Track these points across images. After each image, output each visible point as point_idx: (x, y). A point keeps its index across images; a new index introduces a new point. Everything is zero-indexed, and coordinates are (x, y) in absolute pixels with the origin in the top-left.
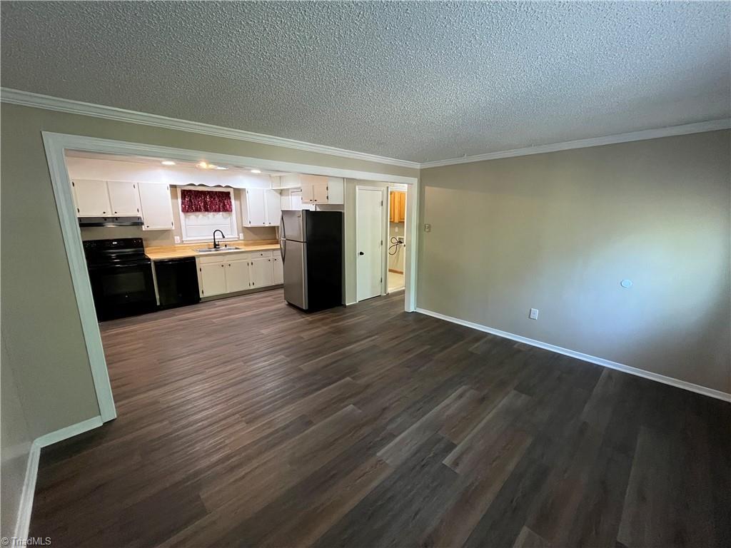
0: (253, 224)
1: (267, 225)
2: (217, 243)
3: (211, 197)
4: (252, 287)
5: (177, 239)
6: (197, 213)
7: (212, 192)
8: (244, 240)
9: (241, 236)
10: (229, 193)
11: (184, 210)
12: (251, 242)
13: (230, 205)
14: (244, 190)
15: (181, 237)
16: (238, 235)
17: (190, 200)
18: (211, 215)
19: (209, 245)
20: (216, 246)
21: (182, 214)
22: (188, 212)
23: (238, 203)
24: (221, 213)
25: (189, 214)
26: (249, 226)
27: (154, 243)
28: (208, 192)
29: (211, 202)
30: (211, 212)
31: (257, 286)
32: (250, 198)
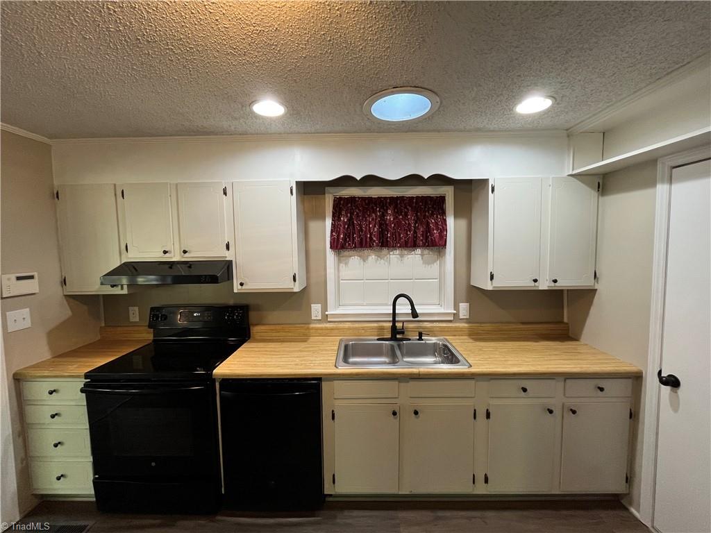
0: (501, 283)
1: (544, 285)
2: (399, 325)
3: (397, 212)
4: (481, 489)
5: (316, 309)
6: (366, 252)
7: (402, 198)
8: (468, 321)
9: (464, 308)
10: (442, 199)
11: (337, 245)
12: (488, 327)
13: (443, 230)
14: (484, 182)
15: (325, 308)
16: (456, 307)
17: (350, 220)
18: (394, 256)
19: (382, 328)
20: (397, 333)
21: (330, 256)
22: (343, 247)
23: (463, 223)
24: (419, 251)
25: (346, 253)
26: (489, 286)
27: (274, 316)
28: (392, 198)
29: (398, 224)
30: (394, 247)
31: (496, 488)
32: (497, 205)
